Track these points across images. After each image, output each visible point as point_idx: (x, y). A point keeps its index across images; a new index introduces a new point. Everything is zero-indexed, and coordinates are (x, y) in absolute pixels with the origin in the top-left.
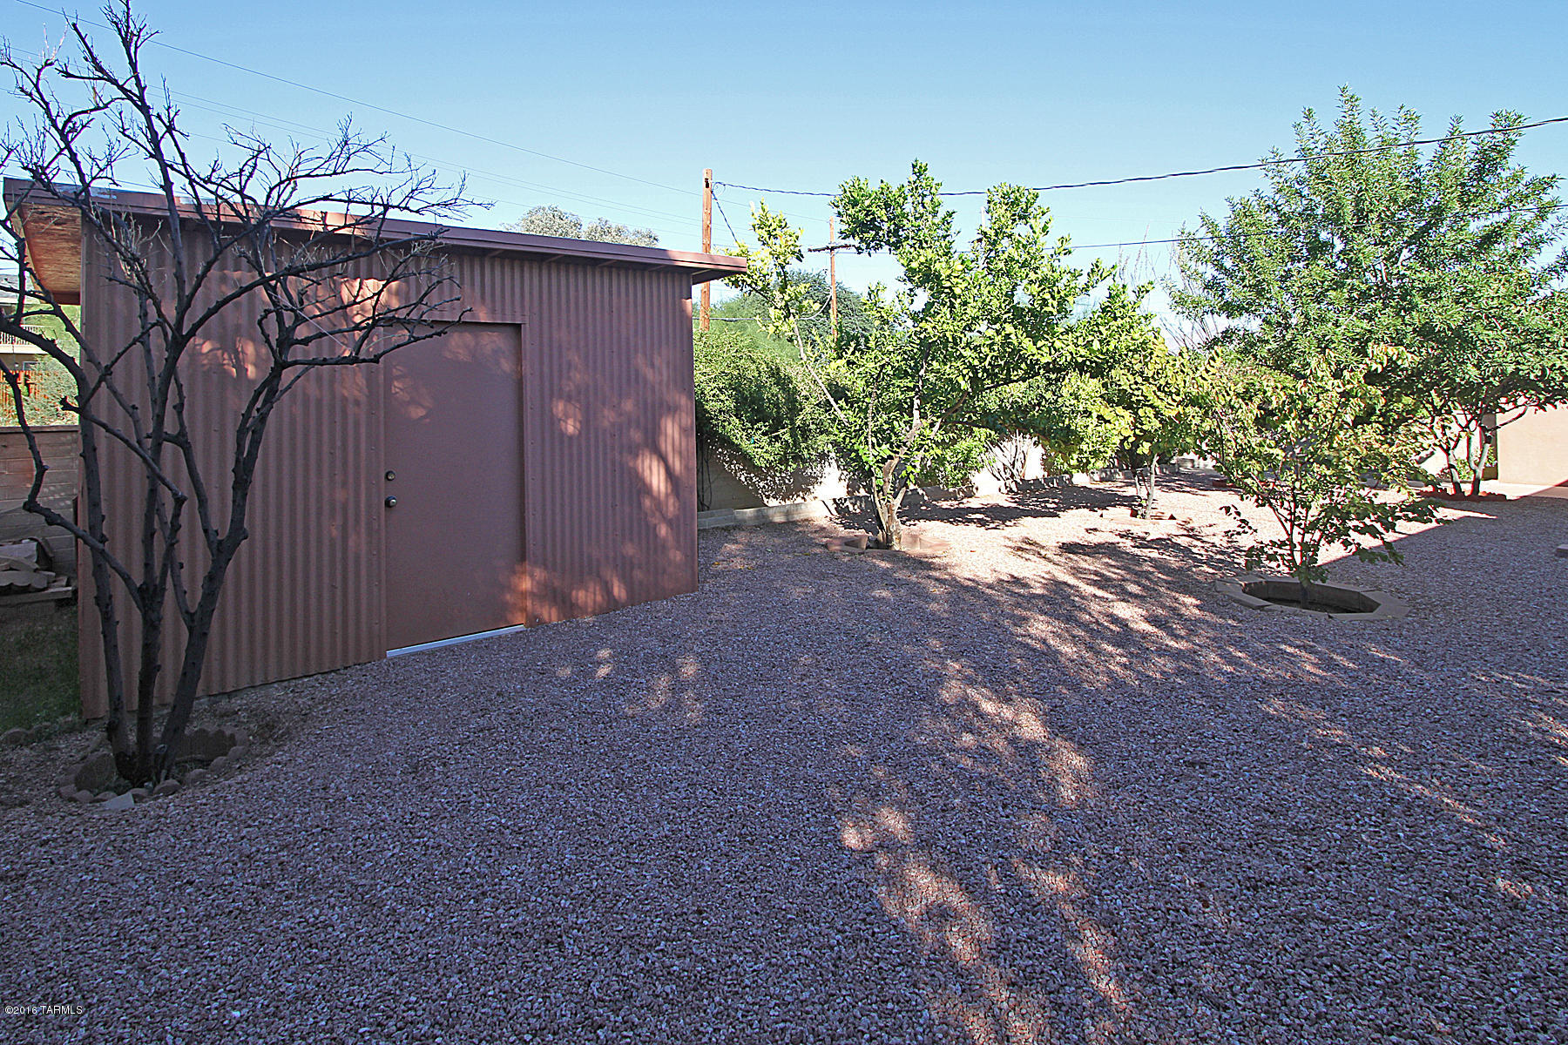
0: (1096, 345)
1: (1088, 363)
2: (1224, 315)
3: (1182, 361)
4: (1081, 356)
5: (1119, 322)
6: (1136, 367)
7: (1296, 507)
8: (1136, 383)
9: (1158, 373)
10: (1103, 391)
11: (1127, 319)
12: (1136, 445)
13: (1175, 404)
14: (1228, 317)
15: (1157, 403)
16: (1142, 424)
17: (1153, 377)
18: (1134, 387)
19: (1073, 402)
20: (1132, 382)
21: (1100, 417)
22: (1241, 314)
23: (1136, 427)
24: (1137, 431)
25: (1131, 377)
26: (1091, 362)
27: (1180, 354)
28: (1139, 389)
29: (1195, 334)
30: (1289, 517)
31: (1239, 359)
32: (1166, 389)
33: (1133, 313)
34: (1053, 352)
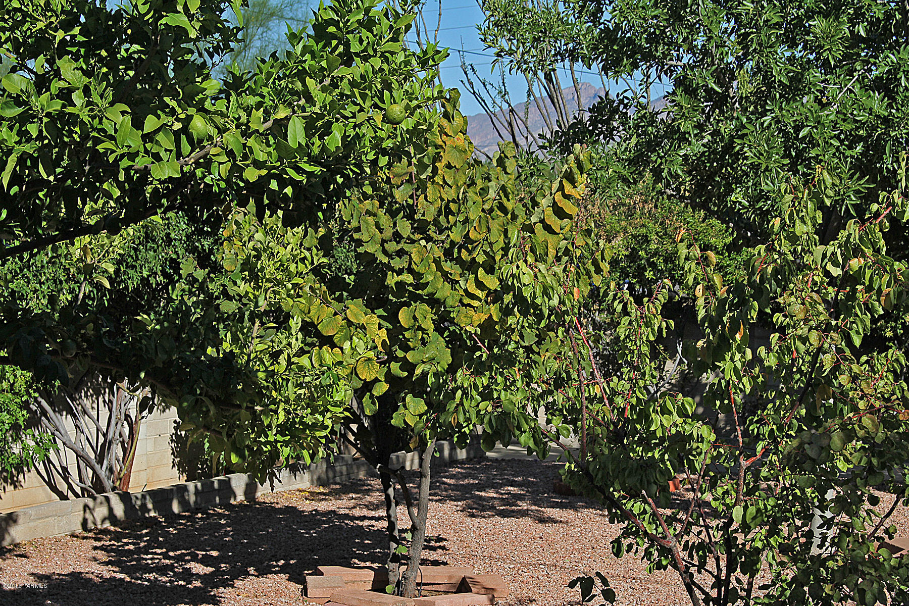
0: (296, 133)
1: (274, 185)
2: (596, 66)
3: (504, 179)
4: (258, 165)
5: (359, 68)
6: (398, 194)
7: (731, 569)
8: (397, 237)
9: (449, 212)
10: (320, 259)
11: (377, 62)
12: (389, 403)
13: (481, 294)
14: (605, 69)
15: (444, 291)
16: (406, 348)
17: (436, 222)
18: (392, 247)
19: (244, 287)
20: (388, 233)
21: (308, 328)
22: (635, 66)
23: (392, 358)
24: (395, 367)
25: (385, 219)
26: (283, 184)
27: (501, 162)
28: (401, 253)
29: (533, 109)
30: (714, 593)
31: (625, 180)
32: (464, 254)
33: (391, 46)
34: (186, 147)
